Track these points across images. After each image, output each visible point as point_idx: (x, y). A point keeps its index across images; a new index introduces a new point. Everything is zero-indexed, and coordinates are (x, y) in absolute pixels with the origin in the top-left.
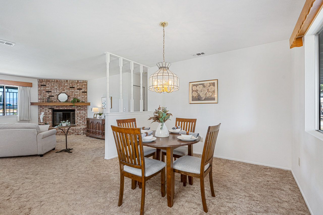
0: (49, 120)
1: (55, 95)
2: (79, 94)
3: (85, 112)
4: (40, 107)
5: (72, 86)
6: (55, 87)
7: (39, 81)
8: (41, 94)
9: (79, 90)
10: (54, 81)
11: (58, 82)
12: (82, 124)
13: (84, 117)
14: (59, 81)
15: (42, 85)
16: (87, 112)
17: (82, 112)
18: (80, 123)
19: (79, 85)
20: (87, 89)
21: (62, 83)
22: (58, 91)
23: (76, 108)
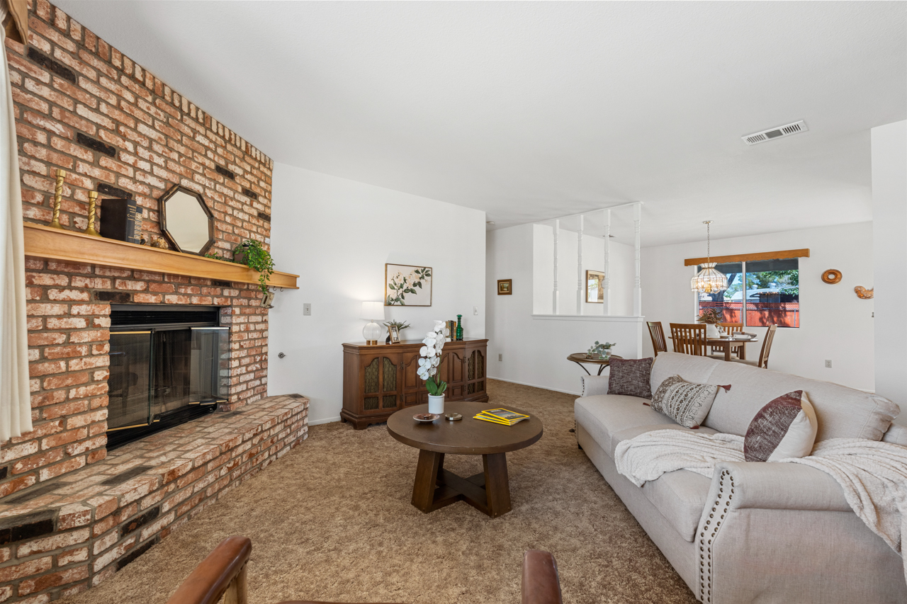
2: (249, 221)
3: (262, 322)
5: (227, 162)
6: (142, 129)
9: (248, 200)
10: (138, 76)
11: (162, 98)
12: (254, 388)
13: (259, 351)
14: (167, 91)
15: (36, 56)
16: (268, 322)
17: (254, 323)
18: (247, 382)
19: (249, 168)
20: (270, 201)
21: (182, 121)
22: (158, 165)
23: (235, 302)
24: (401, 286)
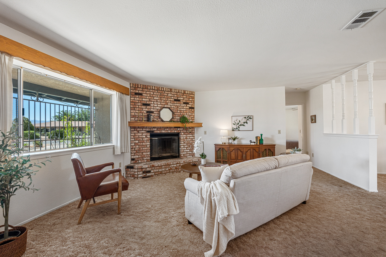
0: (148, 151)
1: (155, 110)
2: (186, 110)
3: (192, 136)
4: (133, 129)
5: (178, 98)
6: (155, 98)
7: (132, 86)
8: (134, 108)
9: (185, 105)
10: (154, 88)
11: (159, 90)
12: (189, 154)
13: (191, 144)
14: (160, 88)
15: (136, 94)
16: (194, 136)
17: (189, 137)
18: (187, 152)
19: (185, 97)
20: (194, 103)
21: (164, 93)
22: (159, 104)
23: (181, 131)
24: (238, 124)
